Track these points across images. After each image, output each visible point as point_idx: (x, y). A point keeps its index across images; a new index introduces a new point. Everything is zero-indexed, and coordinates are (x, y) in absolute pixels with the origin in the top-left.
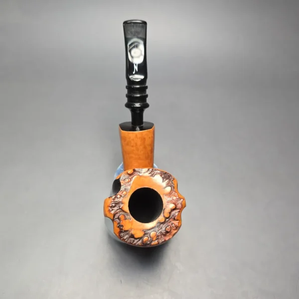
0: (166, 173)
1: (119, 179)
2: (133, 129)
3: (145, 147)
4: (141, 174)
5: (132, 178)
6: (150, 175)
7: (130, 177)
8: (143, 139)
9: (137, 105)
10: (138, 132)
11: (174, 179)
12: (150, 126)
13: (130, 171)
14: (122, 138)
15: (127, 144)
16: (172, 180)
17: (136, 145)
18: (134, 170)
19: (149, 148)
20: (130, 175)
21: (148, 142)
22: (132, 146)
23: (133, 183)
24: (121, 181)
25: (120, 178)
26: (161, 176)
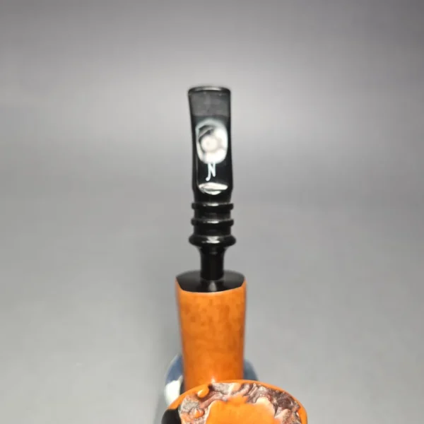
0: (280, 393)
1: (177, 410)
2: (204, 288)
3: (228, 327)
4: (225, 398)
5: (207, 407)
6: (246, 397)
7: (203, 405)
8: (225, 310)
9: (214, 240)
10: (214, 295)
11: (299, 407)
12: (238, 281)
13: (201, 391)
14: (183, 308)
15: (193, 319)
16: (294, 409)
17: (211, 320)
18: (211, 388)
19: (236, 328)
20: (202, 399)
21: (234, 314)
22: (203, 324)
23: (208, 419)
24: (181, 415)
25: (179, 406)
26: (271, 400)
